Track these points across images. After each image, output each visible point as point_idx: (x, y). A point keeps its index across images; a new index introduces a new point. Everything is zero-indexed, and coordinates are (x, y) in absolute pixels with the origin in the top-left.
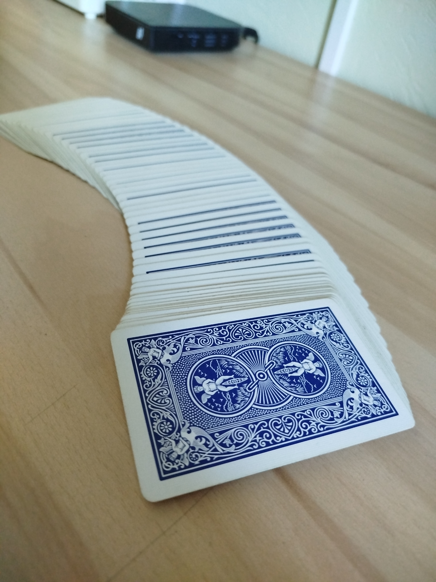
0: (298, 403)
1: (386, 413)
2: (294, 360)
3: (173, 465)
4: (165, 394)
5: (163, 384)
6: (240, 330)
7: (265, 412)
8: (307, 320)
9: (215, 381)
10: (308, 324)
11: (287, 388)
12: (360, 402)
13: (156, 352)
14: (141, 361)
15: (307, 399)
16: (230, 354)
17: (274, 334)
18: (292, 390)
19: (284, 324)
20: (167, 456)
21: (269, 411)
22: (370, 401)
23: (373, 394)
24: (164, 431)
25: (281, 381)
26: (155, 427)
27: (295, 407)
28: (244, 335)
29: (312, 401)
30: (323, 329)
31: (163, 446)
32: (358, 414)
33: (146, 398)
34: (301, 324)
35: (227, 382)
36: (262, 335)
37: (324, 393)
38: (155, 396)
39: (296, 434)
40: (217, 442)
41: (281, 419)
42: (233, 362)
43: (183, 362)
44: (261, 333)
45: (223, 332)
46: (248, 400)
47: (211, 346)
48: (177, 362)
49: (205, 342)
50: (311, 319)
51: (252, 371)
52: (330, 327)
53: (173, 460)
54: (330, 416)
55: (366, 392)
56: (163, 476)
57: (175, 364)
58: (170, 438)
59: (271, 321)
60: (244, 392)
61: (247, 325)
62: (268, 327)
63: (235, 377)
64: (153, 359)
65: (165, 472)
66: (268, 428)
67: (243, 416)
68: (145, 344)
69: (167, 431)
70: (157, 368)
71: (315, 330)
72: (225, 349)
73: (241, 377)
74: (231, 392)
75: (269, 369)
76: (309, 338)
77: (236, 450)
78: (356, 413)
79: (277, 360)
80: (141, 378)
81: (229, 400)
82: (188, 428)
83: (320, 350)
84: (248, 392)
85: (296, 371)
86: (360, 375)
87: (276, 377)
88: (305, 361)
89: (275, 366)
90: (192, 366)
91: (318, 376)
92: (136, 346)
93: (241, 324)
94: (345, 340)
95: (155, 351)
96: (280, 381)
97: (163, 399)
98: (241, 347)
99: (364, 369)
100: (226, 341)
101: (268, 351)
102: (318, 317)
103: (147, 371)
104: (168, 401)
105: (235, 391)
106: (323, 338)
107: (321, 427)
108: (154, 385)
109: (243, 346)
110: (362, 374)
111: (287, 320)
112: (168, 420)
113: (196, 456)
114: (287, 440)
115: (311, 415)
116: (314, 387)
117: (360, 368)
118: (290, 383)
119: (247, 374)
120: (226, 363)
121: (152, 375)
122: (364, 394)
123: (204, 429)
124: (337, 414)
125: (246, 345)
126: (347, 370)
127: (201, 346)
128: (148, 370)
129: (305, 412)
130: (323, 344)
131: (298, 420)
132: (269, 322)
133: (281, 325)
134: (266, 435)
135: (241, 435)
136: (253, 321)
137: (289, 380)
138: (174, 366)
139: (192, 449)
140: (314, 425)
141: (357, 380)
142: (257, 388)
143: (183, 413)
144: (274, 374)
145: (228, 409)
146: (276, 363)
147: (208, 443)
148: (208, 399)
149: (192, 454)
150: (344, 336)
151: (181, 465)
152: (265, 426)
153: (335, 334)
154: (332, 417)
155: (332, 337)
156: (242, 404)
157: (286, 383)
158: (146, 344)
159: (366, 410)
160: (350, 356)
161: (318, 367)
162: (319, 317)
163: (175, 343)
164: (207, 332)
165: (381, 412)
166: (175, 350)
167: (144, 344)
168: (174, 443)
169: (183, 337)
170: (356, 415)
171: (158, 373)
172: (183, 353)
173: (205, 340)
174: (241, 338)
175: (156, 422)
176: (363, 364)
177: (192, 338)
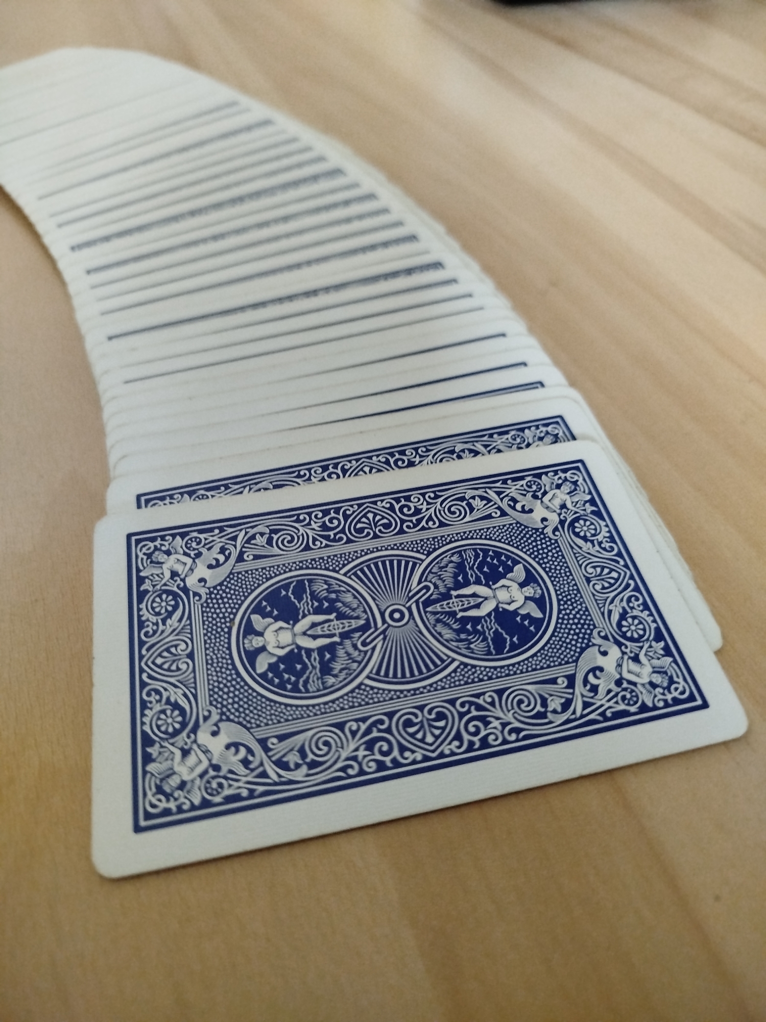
0: (468, 678)
1: (676, 701)
2: (478, 582)
3: (168, 800)
4: (182, 651)
5: (182, 629)
6: (370, 516)
7: (390, 696)
8: (525, 490)
9: (294, 625)
10: (525, 501)
11: (450, 644)
12: (618, 676)
13: (181, 562)
14: (147, 580)
15: (490, 668)
16: (337, 569)
17: (442, 524)
18: (460, 646)
19: (471, 501)
20: (158, 782)
21: (398, 693)
22: (643, 673)
23: (653, 658)
24: (163, 729)
25: (439, 627)
26: (146, 720)
27: (460, 685)
28: (376, 528)
29: (501, 672)
30: (558, 511)
31: (154, 761)
32: (607, 705)
33: (141, 657)
34: (509, 500)
35: (319, 628)
36: (415, 526)
37: (535, 655)
38: (160, 655)
39: (449, 747)
40: (269, 757)
41: (422, 711)
42: (340, 586)
43: (232, 584)
44: (414, 521)
45: (331, 521)
46: (355, 668)
47: (302, 551)
48: (221, 584)
49: (289, 542)
50: (534, 488)
51: (377, 605)
52: (578, 506)
53: (167, 789)
54: (539, 708)
55: (637, 652)
56: (143, 823)
57: (215, 588)
58: (172, 744)
59: (442, 496)
60: (351, 650)
61: (388, 505)
62: (433, 508)
63: (338, 618)
64: (172, 578)
65: (148, 816)
66: (388, 730)
67: (337, 702)
68: (162, 545)
69: (171, 730)
70: (175, 596)
71: (539, 512)
72: (329, 557)
73: (351, 618)
74: (321, 650)
75: (417, 602)
76: (521, 532)
77: (308, 775)
78: (603, 702)
79: (439, 583)
80: (139, 616)
81: (314, 667)
82: (216, 725)
83: (543, 558)
84: (360, 651)
85: (478, 606)
86: (628, 615)
87: (428, 619)
88: (503, 582)
89: (432, 595)
90: (249, 594)
91: (528, 616)
92: (141, 551)
93: (375, 503)
94: (608, 535)
95: (178, 560)
96: (436, 628)
97: (174, 661)
98: (363, 553)
99: (641, 601)
100: (334, 540)
101: (423, 561)
102: (553, 483)
103: (153, 601)
104: (183, 667)
105: (331, 648)
106: (556, 529)
107: (510, 732)
108: (163, 632)
109: (369, 552)
110: (635, 613)
111: (480, 492)
112: (176, 706)
113: (220, 785)
114: (426, 759)
115: (492, 704)
116: (511, 640)
117: (633, 599)
118: (458, 632)
119: (365, 611)
120: (326, 587)
121: (163, 611)
122: (630, 658)
123: (248, 729)
124: (555, 704)
125: (377, 548)
126: (598, 604)
127: (279, 550)
128: (158, 600)
129: (482, 698)
130: (554, 544)
131: (461, 715)
132: (436, 497)
133: (464, 504)
134: (381, 746)
135: (326, 743)
136: (403, 495)
137: (458, 625)
138: (211, 593)
139: (214, 770)
140: (495, 728)
141: (619, 625)
142: (381, 643)
143: (211, 693)
144: (426, 612)
145: (309, 686)
146: (435, 588)
147: (250, 758)
148: (270, 665)
149: (211, 780)
150: (607, 526)
151: (184, 803)
152: (382, 727)
153: (585, 520)
154: (543, 710)
155: (576, 527)
156: (342, 676)
157: (450, 631)
158: (164, 545)
159: (628, 696)
160: (611, 570)
161: (532, 595)
162: (555, 484)
163: (224, 544)
164: (298, 521)
165: (665, 701)
166: (222, 558)
167: (159, 546)
168: (178, 753)
169: (243, 532)
170: (602, 706)
171: (175, 608)
172: (236, 565)
173: (289, 538)
174: (368, 534)
175: (151, 709)
176: (640, 586)
177: (262, 534)
